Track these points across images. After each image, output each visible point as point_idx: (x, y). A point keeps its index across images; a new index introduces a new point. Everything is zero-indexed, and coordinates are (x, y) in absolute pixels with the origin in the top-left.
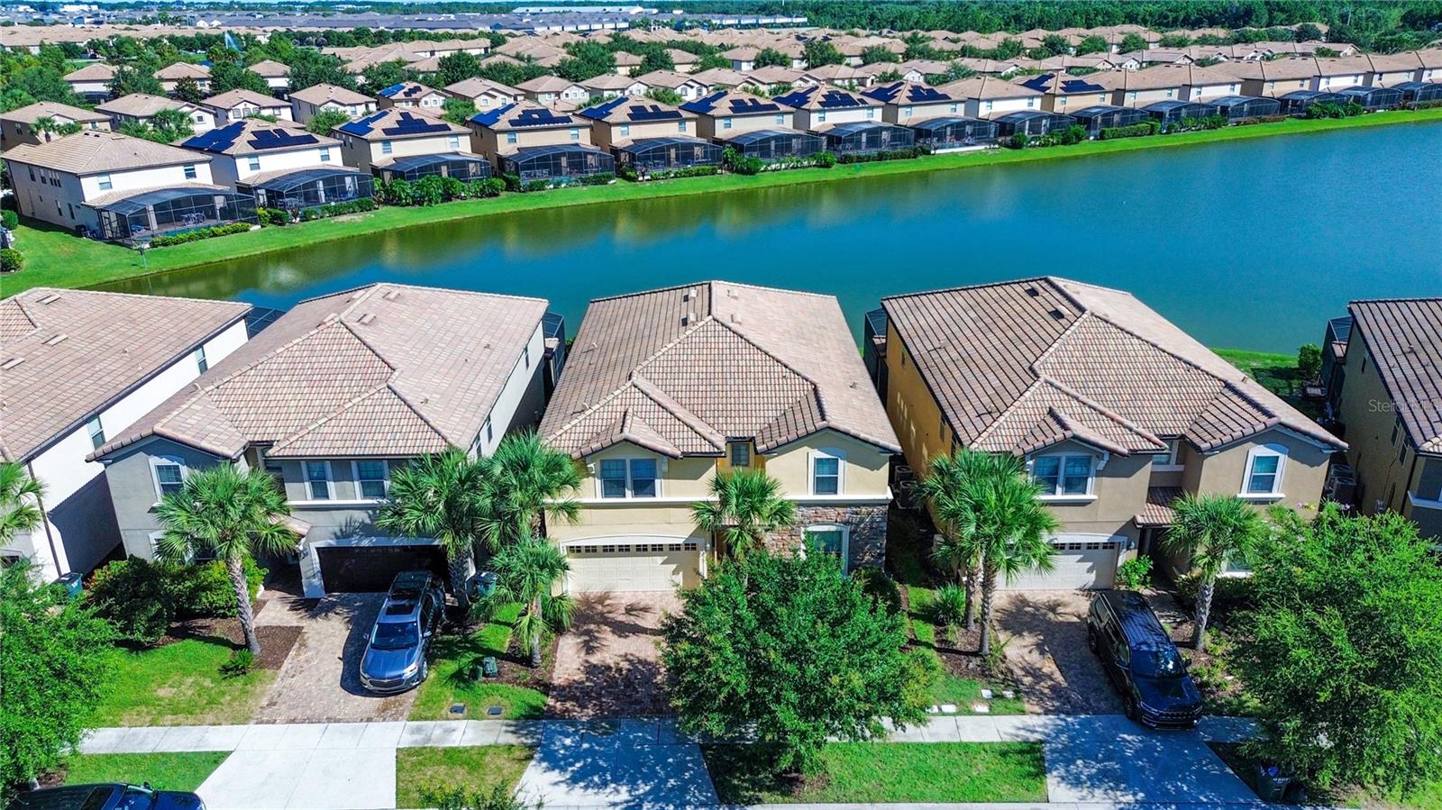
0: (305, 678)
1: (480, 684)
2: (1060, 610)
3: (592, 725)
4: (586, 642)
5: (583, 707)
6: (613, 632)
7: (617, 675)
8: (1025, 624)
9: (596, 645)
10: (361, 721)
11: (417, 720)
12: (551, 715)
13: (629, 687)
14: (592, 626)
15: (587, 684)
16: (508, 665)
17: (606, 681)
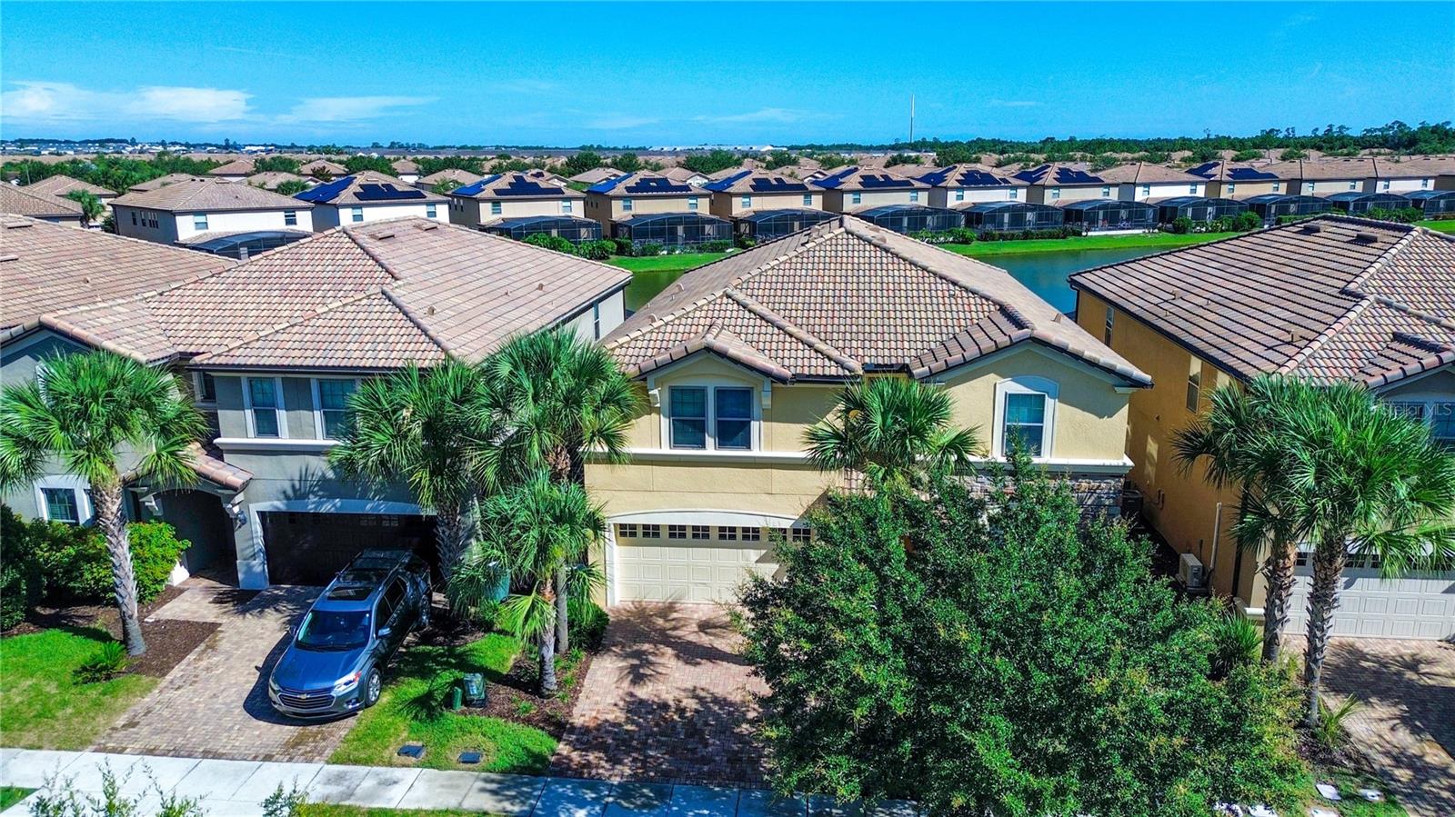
0: (195, 691)
1: (453, 717)
2: (1424, 668)
3: (625, 791)
4: (633, 669)
5: (615, 761)
6: (678, 657)
7: (676, 717)
8: (1366, 685)
9: (649, 672)
10: (255, 759)
11: (342, 763)
12: (561, 770)
13: (692, 735)
14: (646, 647)
15: (629, 727)
16: (504, 691)
17: (657, 725)
